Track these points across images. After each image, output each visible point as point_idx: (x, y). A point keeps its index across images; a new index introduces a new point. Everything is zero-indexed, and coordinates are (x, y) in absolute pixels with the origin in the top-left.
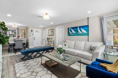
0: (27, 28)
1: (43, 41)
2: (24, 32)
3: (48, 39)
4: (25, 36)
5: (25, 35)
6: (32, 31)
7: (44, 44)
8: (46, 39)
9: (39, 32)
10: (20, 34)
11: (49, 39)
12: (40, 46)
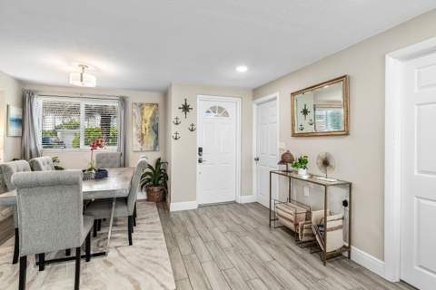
0: (165, 94)
1: (251, 171)
2: (153, 119)
3: (286, 159)
4: (157, 138)
5: (157, 132)
6: (186, 108)
7: (255, 191)
8: (273, 163)
9: (226, 114)
10: (134, 130)
11: (303, 162)
12: (235, 202)
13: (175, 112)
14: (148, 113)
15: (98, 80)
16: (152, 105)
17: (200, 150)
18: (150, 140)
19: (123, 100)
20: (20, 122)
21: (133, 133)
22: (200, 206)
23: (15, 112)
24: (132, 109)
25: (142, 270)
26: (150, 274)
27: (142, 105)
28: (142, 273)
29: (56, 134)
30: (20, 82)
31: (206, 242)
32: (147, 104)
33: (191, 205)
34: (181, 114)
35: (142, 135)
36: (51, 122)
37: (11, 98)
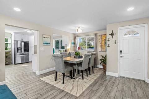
10: (99, 44)
12: (144, 81)
14: (104, 38)
15: (82, 31)
17: (121, 52)
18: (104, 48)
19: (96, 35)
22: (120, 77)
23: (73, 41)
24: (99, 37)
25: (77, 87)
26: (78, 89)
27: (102, 35)
28: (77, 88)
31: (105, 90)
32: (103, 35)
33: (116, 75)
35: (102, 46)
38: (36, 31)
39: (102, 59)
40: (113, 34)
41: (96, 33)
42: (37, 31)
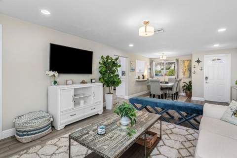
2: (189, 66)
4: (190, 73)
13: (194, 63)
14: (187, 64)
16: (188, 60)
17: (207, 78)
18: (187, 74)
19: (177, 60)
20: (150, 69)
21: (181, 71)
22: (206, 101)
23: (149, 67)
24: (181, 63)
27: (184, 61)
29: (161, 72)
30: (150, 59)
32: (186, 60)
34: (196, 64)
35: (184, 72)
36: (159, 68)
37: (148, 63)
38: (125, 58)
39: (185, 86)
40: (198, 61)
41: (177, 58)
42: (127, 58)
